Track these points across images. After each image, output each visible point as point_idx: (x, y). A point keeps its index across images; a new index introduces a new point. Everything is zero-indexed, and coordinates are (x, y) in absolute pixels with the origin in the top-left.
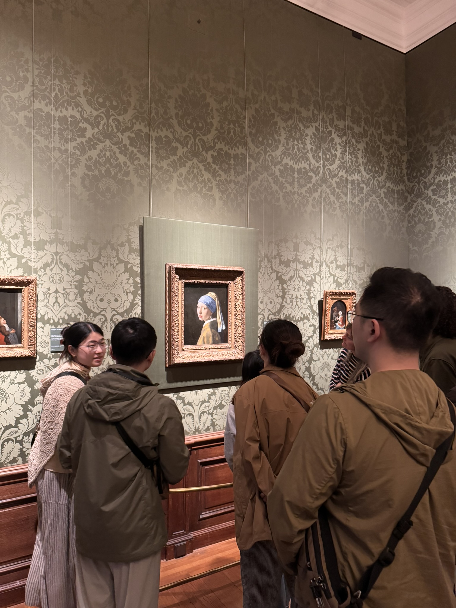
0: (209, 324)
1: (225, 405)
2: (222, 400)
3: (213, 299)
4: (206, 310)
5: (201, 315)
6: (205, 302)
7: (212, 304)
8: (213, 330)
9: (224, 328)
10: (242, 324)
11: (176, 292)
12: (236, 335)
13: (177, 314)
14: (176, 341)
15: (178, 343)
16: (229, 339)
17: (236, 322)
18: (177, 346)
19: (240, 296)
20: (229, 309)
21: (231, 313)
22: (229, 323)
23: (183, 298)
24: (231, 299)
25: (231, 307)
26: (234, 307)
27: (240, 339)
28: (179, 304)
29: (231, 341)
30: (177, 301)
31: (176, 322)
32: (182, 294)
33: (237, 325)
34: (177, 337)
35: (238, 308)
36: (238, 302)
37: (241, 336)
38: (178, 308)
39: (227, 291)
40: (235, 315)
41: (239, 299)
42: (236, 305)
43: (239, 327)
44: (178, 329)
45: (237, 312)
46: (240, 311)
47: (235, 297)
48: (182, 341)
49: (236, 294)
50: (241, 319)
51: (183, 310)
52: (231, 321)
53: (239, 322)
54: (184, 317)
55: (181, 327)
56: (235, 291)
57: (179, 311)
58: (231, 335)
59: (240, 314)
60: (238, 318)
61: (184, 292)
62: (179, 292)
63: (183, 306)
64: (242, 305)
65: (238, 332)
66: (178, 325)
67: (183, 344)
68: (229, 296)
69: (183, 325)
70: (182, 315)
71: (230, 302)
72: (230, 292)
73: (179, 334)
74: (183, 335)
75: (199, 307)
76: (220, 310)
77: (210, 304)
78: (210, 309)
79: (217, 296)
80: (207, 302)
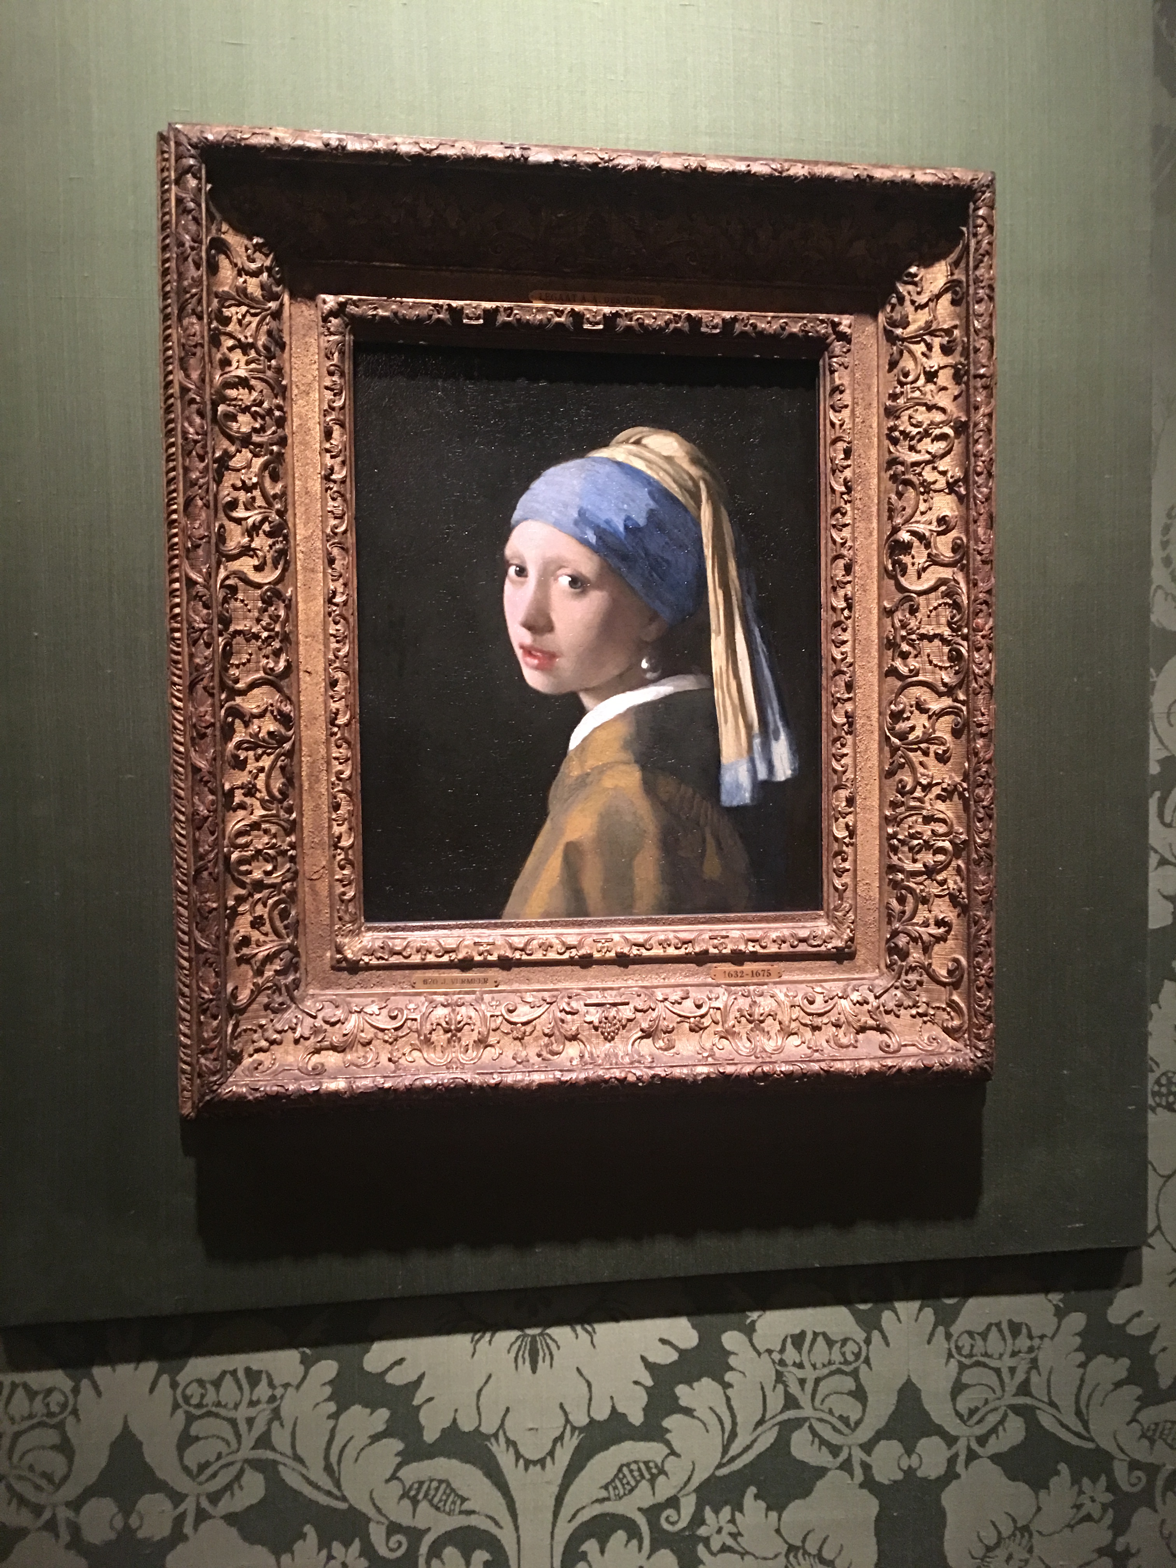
0: (624, 730)
1: (821, 1472)
2: (787, 1428)
3: (660, 493)
4: (596, 600)
5: (548, 641)
6: (583, 519)
7: (655, 544)
8: (667, 786)
9: (784, 770)
10: (956, 733)
11: (245, 410)
12: (900, 837)
13: (266, 621)
14: (259, 885)
15: (276, 898)
16: (834, 870)
17: (902, 711)
18: (267, 928)
19: (943, 456)
20: (834, 589)
21: (849, 622)
22: (835, 725)
23: (332, 469)
24: (849, 490)
25: (848, 569)
26: (880, 562)
27: (939, 878)
28: (295, 525)
29: (849, 894)
30: (257, 493)
31: (250, 704)
32: (328, 434)
33: (911, 737)
34: (261, 842)
35: (924, 569)
36: (918, 512)
37: (947, 844)
38: (282, 563)
39: (815, 417)
40: (889, 644)
41: (935, 482)
42: (897, 542)
43: (932, 754)
44: (283, 768)
45: (908, 616)
46: (940, 605)
47: (888, 468)
48: (341, 881)
49: (905, 439)
50: (947, 680)
51: (336, 583)
52: (849, 707)
53: (927, 706)
54: (351, 655)
55: (323, 751)
56: (891, 413)
57: (290, 600)
58: (852, 834)
59: (936, 636)
60: (917, 675)
61: (344, 415)
62: (284, 413)
63: (335, 551)
64: (961, 539)
65: (924, 812)
66: (283, 731)
67: (347, 906)
68: (829, 465)
69: (339, 735)
70: (335, 636)
71: (844, 514)
72: (841, 425)
73: (295, 820)
74: (350, 823)
75: (522, 572)
76: (743, 601)
77: (640, 534)
78: (638, 586)
79: (706, 461)
80: (608, 522)
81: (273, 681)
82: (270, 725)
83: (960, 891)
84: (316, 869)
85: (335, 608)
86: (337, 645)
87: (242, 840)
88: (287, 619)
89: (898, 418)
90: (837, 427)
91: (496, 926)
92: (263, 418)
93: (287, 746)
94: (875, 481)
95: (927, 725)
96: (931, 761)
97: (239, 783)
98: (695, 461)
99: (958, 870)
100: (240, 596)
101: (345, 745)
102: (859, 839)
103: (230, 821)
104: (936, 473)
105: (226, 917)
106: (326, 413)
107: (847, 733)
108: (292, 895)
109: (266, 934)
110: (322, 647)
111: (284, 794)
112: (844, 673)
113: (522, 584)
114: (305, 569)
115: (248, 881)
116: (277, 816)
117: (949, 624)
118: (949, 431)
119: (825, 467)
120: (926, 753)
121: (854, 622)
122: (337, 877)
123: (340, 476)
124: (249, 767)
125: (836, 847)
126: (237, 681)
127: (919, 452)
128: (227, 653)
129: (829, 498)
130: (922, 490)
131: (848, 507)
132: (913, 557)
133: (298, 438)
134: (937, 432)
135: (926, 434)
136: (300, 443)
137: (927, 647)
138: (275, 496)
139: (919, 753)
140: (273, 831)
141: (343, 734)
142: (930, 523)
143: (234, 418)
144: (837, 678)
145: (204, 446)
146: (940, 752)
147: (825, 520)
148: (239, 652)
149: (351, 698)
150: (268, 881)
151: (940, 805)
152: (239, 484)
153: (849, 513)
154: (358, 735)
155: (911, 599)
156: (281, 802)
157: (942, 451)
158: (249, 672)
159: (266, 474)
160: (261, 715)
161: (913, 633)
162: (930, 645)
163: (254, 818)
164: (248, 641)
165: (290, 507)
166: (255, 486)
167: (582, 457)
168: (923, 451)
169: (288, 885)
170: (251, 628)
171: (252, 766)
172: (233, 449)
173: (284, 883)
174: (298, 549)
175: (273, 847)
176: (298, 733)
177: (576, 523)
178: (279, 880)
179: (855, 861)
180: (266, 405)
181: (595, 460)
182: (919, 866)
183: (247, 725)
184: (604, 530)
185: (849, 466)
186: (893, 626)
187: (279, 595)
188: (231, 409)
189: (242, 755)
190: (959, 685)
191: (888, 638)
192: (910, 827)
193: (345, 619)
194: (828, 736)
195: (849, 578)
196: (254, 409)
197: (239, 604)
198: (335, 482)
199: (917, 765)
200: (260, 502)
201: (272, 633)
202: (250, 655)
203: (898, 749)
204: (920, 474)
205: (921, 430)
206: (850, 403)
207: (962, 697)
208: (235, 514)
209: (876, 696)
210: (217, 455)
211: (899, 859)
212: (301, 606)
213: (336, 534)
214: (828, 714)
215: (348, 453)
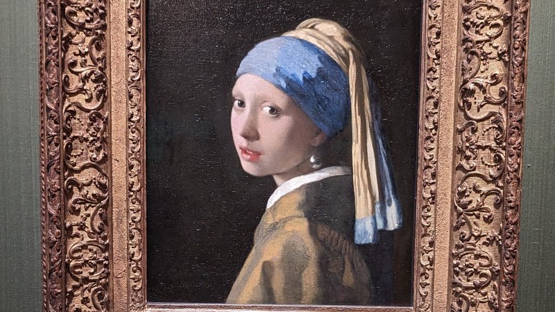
0: (299, 198)
3: (325, 58)
4: (285, 121)
5: (256, 145)
6: (278, 73)
7: (320, 89)
8: (323, 231)
9: (393, 224)
10: (497, 205)
11: (82, 9)
12: (461, 266)
13: (92, 130)
14: (86, 280)
15: (96, 288)
16: (420, 284)
17: (465, 192)
18: (91, 304)
19: (496, 37)
20: (427, 117)
21: (435, 137)
22: (424, 198)
23: (132, 44)
24: (438, 57)
25: (436, 105)
26: (456, 101)
27: (483, 291)
28: (110, 76)
29: (428, 298)
30: (88, 57)
31: (82, 178)
32: (130, 23)
33: (469, 207)
34: (87, 256)
35: (482, 106)
36: (479, 71)
37: (488, 272)
38: (102, 98)
39: (420, 12)
40: (459, 151)
41: (490, 54)
42: (466, 89)
43: (482, 218)
44: (101, 215)
45: (470, 134)
46: (490, 128)
47: (463, 45)
48: (134, 279)
49: (473, 27)
50: (492, 173)
51: (133, 110)
52: (433, 188)
53: (480, 189)
54: (141, 151)
55: (125, 206)
56: (466, 10)
57: (107, 119)
58: (432, 263)
59: (487, 147)
60: (474, 170)
61: (140, 11)
62: (105, 11)
63: (133, 91)
64: (504, 88)
65: (475, 252)
66: (101, 194)
67: (137, 293)
68: (427, 42)
69: (134, 197)
70: (132, 140)
71: (435, 72)
72: (435, 18)
73: (108, 244)
74: (139, 246)
75: (242, 104)
76: (373, 123)
77: (312, 83)
78: (310, 113)
79: (353, 39)
80: (293, 75)
81: (95, 165)
82: (93, 190)
83: (494, 300)
84: (120, 271)
85: (132, 124)
86: (134, 145)
87: (76, 255)
88: (105, 130)
89: (470, 13)
90: (433, 19)
91: (221, 307)
92: (92, 14)
93: (103, 202)
94: (455, 52)
95: (479, 200)
96: (481, 222)
97: (76, 223)
98: (347, 39)
99: (494, 287)
100: (77, 116)
101: (137, 203)
102: (436, 266)
103: (70, 244)
104: (492, 48)
105: (67, 297)
106: (129, 11)
107: (431, 204)
108: (106, 286)
109: (90, 308)
110: (125, 146)
111: (102, 230)
112: (431, 167)
113: (242, 111)
114: (116, 101)
115: (80, 277)
116: (97, 241)
117: (495, 140)
118: (500, 22)
119: (425, 43)
120: (478, 217)
121: (438, 137)
122: (131, 277)
123: (137, 48)
124: (81, 214)
125: (422, 270)
126: (74, 165)
127: (482, 34)
128: (69, 149)
129: (426, 61)
130: (482, 58)
131: (437, 68)
132: (475, 99)
133: (113, 26)
134: (493, 22)
135: (487, 23)
136: (114, 28)
137: (481, 153)
138: (98, 59)
139: (474, 217)
140: (95, 250)
141: (136, 196)
142: (487, 78)
143: (75, 14)
144: (427, 170)
145: (56, 31)
146: (487, 217)
147: (423, 76)
148: (76, 148)
149: (141, 176)
150: (91, 278)
151: (485, 248)
152: (78, 52)
153: (438, 71)
154: (145, 197)
155: (473, 124)
156: (99, 234)
157: (495, 35)
158: (82, 160)
159: (94, 46)
160: (89, 185)
161: (473, 145)
162: (483, 152)
163: (84, 242)
164: (81, 142)
165: (108, 66)
166: (86, 53)
167: (280, 36)
168: (484, 34)
169: (103, 280)
170: (83, 135)
171: (83, 213)
172: (74, 32)
173: (100, 279)
174: (112, 89)
175: (94, 259)
176: (111, 195)
177: (274, 75)
178: (97, 278)
179: (433, 279)
180: (93, 6)
181: (287, 38)
182: (471, 284)
183: (80, 190)
184: (291, 80)
185: (439, 43)
186: (462, 140)
187: (99, 116)
188: (73, 9)
189: (77, 207)
190: (500, 177)
191: (458, 147)
192: (466, 261)
193: (138, 130)
194: (420, 205)
195: (436, 111)
196: (87, 9)
197: (76, 121)
198: (133, 51)
199: (472, 224)
200: (90, 62)
201: (96, 138)
202: (83, 150)
203: (461, 214)
204: (481, 48)
205: (483, 21)
206: (441, 4)
207: (501, 184)
208: (75, 70)
209: (450, 181)
210: (64, 36)
211: (459, 279)
212: (113, 123)
213: (133, 81)
214: (421, 192)
215: (141, 34)
